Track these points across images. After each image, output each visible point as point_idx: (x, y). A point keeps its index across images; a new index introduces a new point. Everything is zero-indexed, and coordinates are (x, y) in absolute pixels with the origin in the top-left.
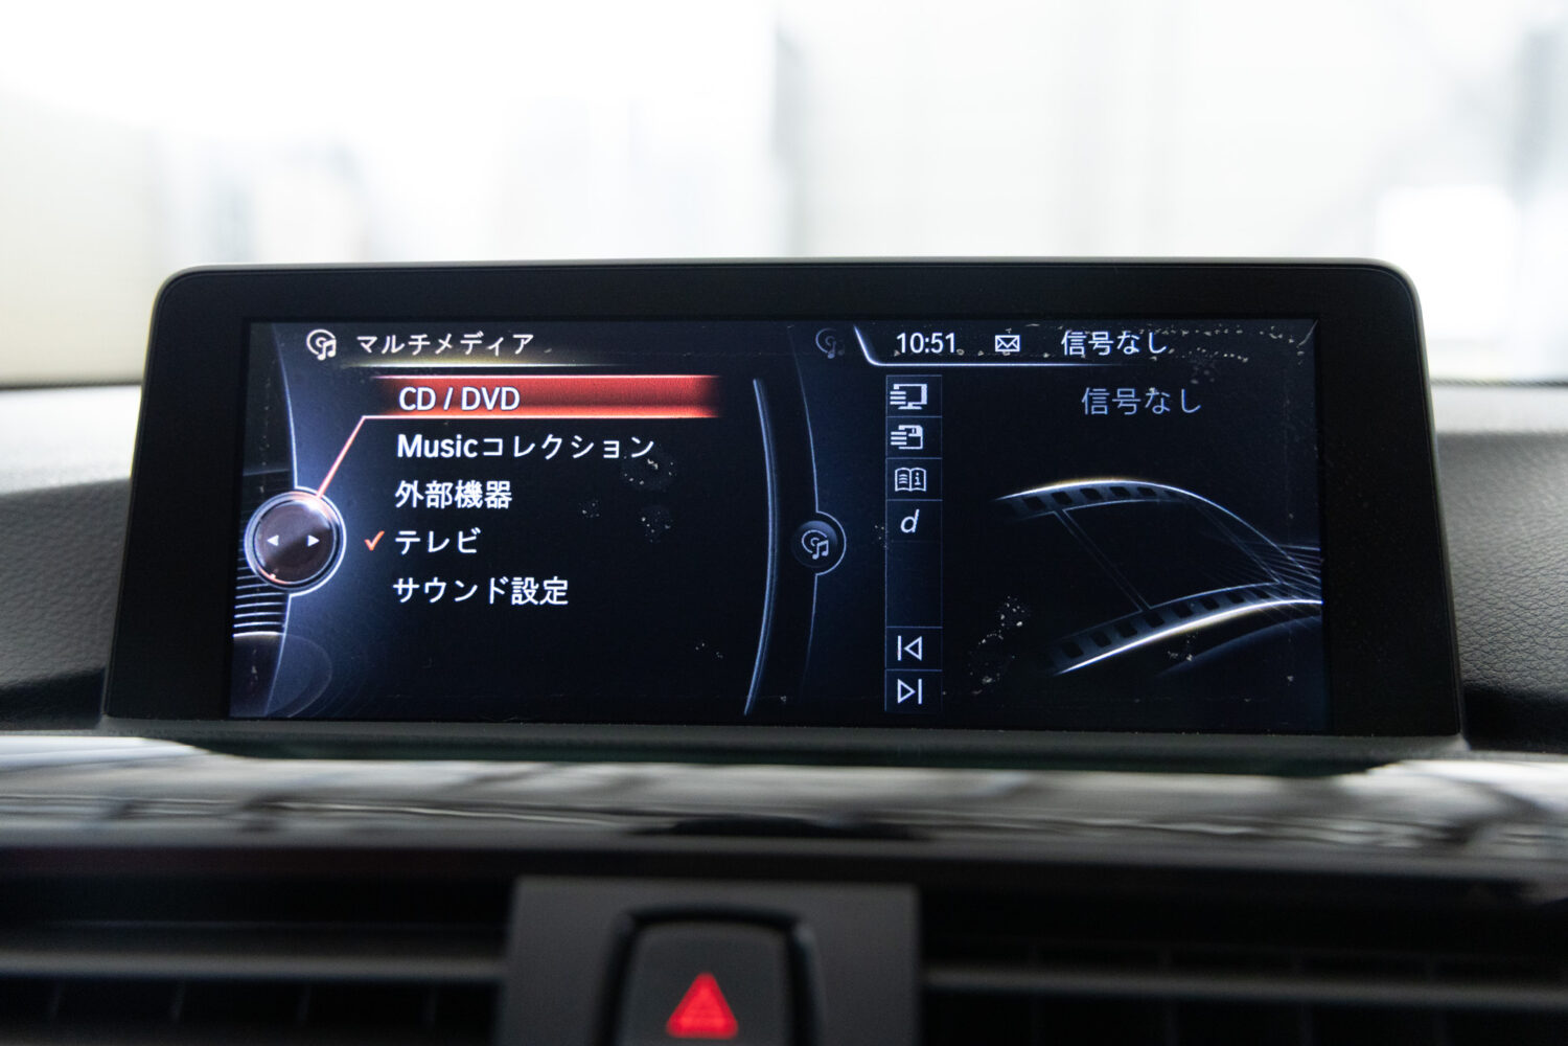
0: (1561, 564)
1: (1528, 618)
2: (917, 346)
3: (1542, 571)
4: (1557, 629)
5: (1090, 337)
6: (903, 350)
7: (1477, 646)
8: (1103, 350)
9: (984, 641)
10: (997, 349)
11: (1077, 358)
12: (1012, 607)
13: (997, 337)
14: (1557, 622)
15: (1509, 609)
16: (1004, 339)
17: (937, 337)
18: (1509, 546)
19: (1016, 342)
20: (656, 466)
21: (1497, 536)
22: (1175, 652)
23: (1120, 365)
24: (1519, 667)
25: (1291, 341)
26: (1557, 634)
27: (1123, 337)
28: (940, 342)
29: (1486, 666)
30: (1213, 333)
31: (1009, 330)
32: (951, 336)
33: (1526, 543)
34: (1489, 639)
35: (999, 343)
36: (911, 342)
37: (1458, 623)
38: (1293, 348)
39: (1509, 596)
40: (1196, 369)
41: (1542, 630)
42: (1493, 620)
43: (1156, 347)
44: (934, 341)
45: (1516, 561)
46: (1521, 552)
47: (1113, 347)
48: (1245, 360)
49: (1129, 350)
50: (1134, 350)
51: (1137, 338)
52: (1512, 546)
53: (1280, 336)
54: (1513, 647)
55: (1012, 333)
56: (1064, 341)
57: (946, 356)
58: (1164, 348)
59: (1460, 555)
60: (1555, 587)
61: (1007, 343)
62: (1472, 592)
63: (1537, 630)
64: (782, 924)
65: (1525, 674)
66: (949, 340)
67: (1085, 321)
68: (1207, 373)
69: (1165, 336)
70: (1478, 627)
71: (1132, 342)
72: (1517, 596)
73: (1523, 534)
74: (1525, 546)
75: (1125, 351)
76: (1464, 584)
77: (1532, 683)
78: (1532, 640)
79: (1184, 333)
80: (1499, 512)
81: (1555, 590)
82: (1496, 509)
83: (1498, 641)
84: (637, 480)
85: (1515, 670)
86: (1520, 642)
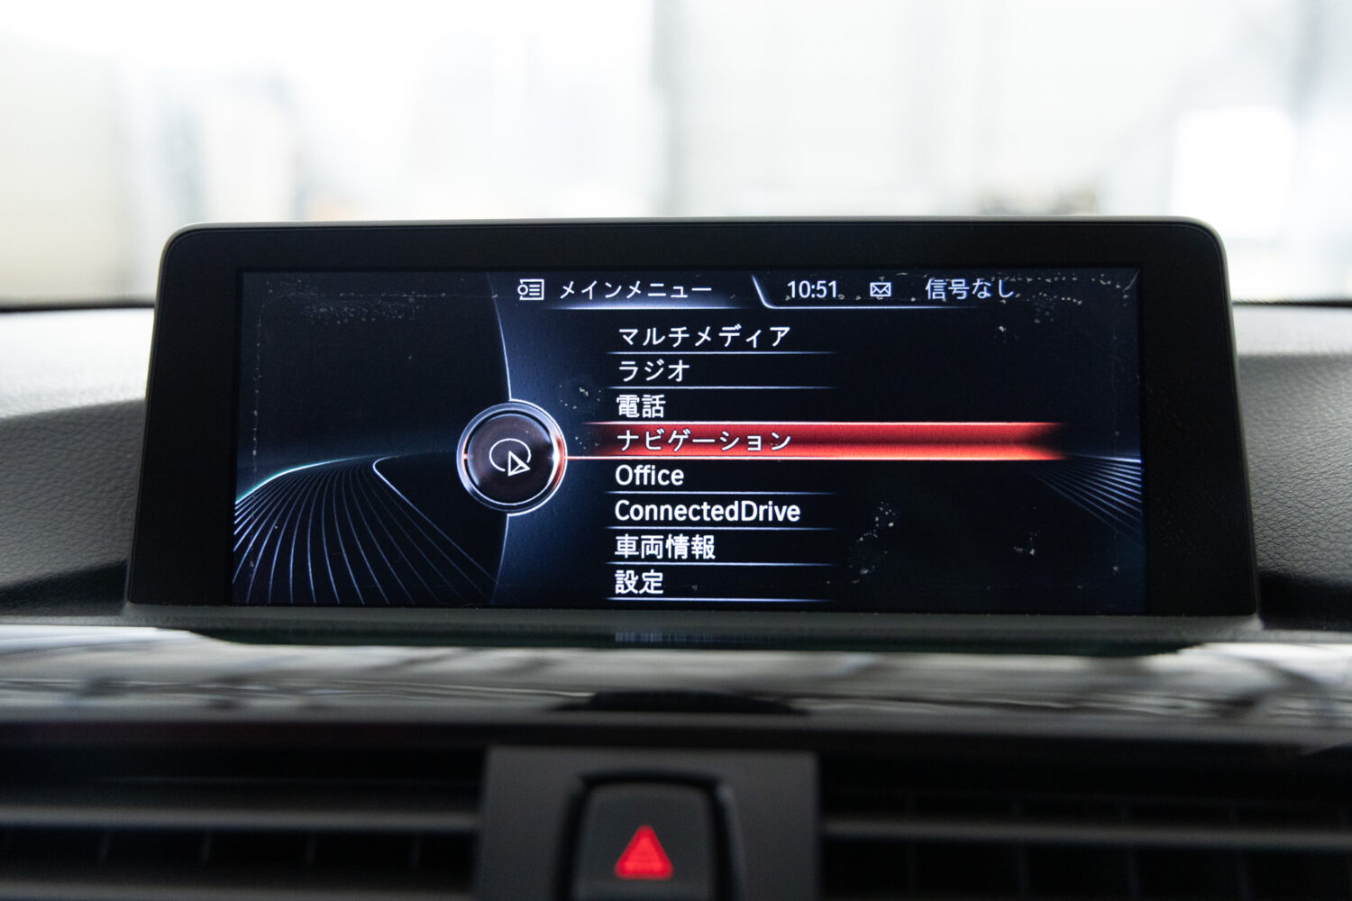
0: (1339, 470)
1: (1312, 516)
2: (805, 292)
3: (1324, 475)
4: (1336, 525)
5: (950, 284)
6: (793, 296)
7: (1269, 539)
8: (961, 295)
9: (861, 539)
10: (872, 294)
11: (938, 302)
12: (885, 510)
13: (872, 285)
14: (1336, 519)
15: (1296, 507)
16: (878, 286)
17: (822, 285)
18: (1297, 453)
19: (887, 289)
20: (587, 393)
21: (1286, 444)
22: (1020, 547)
23: (974, 307)
24: (1305, 557)
25: (1118, 286)
26: (1336, 529)
27: (978, 283)
28: (824, 289)
29: (1277, 556)
30: (1053, 280)
31: (882, 278)
32: (833, 284)
33: (1311, 451)
34: (1280, 533)
35: (874, 289)
36: (799, 288)
37: (1254, 520)
38: (1120, 293)
39: (1297, 496)
40: (1038, 310)
41: (1324, 526)
42: (1283, 517)
43: (1005, 292)
44: (818, 288)
45: (1303, 466)
46: (1307, 458)
47: (969, 292)
48: (1080, 303)
49: (982, 295)
50: (986, 294)
51: (989, 285)
52: (1300, 453)
53: (1109, 283)
54: (1300, 539)
55: (885, 281)
56: (928, 287)
57: (829, 300)
58: (1011, 293)
59: (1256, 461)
60: (1335, 488)
61: (881, 289)
62: (1265, 493)
63: (1320, 526)
64: (707, 785)
65: (1310, 563)
66: (832, 287)
67: (946, 271)
68: (1047, 313)
69: (1013, 283)
70: (1271, 522)
71: (985, 288)
72: (1303, 497)
73: (1308, 443)
74: (1310, 453)
75: (979, 295)
76: (1260, 485)
77: (1316, 570)
78: (1315, 534)
79: (1029, 280)
80: (1288, 423)
81: (1335, 491)
82: (1286, 421)
83: (1287, 535)
84: (571, 405)
85: (1301, 560)
86: (1306, 536)
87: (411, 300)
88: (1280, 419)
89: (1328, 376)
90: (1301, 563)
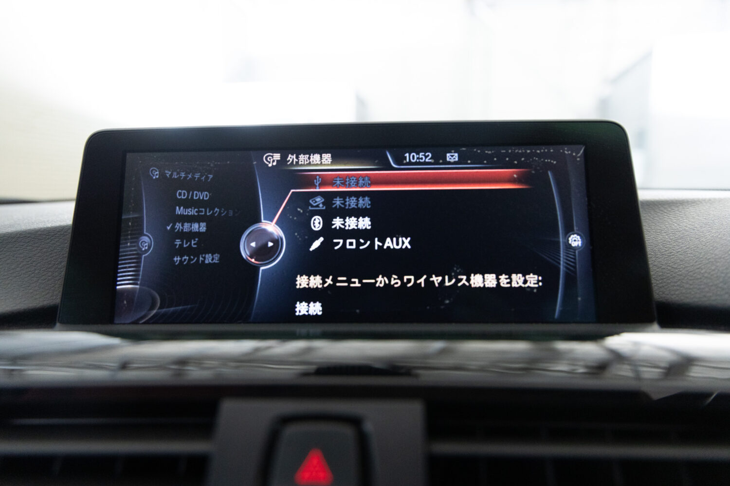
0: (687, 250)
1: (677, 272)
2: (413, 159)
3: (679, 253)
4: (692, 276)
6: (408, 161)
10: (448, 159)
12: (457, 269)
13: (448, 155)
14: (690, 273)
15: (667, 269)
16: (451, 155)
17: (422, 155)
19: (456, 157)
20: (302, 211)
22: (529, 288)
23: (501, 165)
24: (677, 293)
25: (574, 154)
26: (692, 278)
28: (424, 157)
29: (661, 293)
30: (540, 151)
31: (453, 151)
34: (660, 281)
35: (449, 157)
36: (411, 157)
38: (575, 157)
40: (534, 166)
41: (685, 277)
42: (661, 274)
44: (420, 157)
46: (668, 246)
48: (555, 162)
52: (663, 244)
53: (569, 152)
54: (672, 284)
55: (455, 153)
57: (426, 163)
60: (687, 259)
61: (452, 157)
63: (682, 277)
65: (680, 295)
66: (427, 156)
67: (486, 147)
68: (538, 168)
69: (520, 153)
72: (670, 263)
74: (669, 243)
75: (503, 159)
78: (680, 281)
79: (528, 151)
80: (654, 231)
81: (687, 260)
82: (653, 230)
83: (665, 282)
84: (293, 217)
85: (675, 294)
86: (676, 282)
87: (212, 165)
88: (649, 229)
89: (670, 209)
90: (674, 296)
